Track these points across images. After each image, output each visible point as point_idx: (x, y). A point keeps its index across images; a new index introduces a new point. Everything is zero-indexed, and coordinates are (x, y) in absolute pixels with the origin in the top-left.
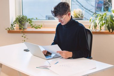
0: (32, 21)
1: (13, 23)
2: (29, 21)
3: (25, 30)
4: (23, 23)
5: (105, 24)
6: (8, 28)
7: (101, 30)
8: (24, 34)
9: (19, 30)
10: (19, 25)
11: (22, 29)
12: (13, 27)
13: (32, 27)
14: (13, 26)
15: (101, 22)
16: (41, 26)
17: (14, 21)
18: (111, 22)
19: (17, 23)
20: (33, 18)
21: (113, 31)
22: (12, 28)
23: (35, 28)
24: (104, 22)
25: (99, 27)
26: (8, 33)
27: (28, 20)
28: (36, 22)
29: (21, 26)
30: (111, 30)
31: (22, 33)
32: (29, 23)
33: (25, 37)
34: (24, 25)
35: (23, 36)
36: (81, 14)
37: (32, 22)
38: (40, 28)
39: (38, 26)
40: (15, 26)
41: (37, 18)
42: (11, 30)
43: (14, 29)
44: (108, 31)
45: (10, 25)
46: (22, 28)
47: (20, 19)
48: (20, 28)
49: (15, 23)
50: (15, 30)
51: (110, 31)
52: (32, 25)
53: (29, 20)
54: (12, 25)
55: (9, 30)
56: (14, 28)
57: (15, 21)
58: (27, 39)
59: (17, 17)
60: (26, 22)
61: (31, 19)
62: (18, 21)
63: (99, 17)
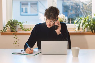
1: (6, 26)
2: (20, 25)
3: (17, 32)
5: (89, 25)
6: (1, 30)
8: (16, 36)
9: (10, 32)
10: (11, 27)
12: (5, 29)
13: (23, 30)
14: (6, 28)
16: (31, 29)
17: (6, 24)
19: (9, 26)
22: (4, 30)
24: (87, 23)
25: (83, 29)
26: (1, 35)
27: (19, 23)
28: (25, 25)
29: (13, 28)
30: (93, 31)
31: (14, 35)
32: (20, 26)
34: (15, 27)
35: (14, 37)
37: (22, 25)
39: (28, 29)
40: (7, 29)
41: (26, 22)
42: (3, 32)
43: (6, 31)
45: (3, 27)
46: (14, 30)
47: (12, 22)
48: (12, 30)
54: (4, 28)
57: (8, 24)
58: (18, 40)
59: (9, 21)
60: (18, 25)
61: (21, 23)
62: (10, 24)
63: (83, 20)
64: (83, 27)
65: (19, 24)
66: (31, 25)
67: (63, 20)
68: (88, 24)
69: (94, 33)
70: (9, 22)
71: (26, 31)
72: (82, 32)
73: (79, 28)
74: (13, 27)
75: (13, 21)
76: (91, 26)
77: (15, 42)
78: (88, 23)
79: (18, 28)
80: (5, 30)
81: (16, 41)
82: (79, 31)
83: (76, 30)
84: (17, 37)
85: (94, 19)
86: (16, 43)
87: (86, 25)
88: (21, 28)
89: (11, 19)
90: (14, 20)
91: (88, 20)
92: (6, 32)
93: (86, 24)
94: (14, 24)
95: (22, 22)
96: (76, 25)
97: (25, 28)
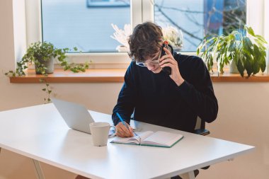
0: (66, 54)
1: (23, 60)
2: (59, 56)
3: (50, 76)
4: (45, 59)
5: (231, 58)
6: (11, 72)
7: (222, 72)
8: (48, 85)
9: (35, 76)
10: (36, 64)
11: (44, 73)
12: (22, 69)
13: (66, 69)
14: (23, 66)
15: (224, 55)
16: (87, 66)
17: (23, 56)
18: (246, 55)
19: (31, 59)
20: (67, 49)
21: (249, 75)
22: (19, 71)
23: (72, 70)
24: (228, 54)
25: (219, 67)
26: (11, 82)
27: (56, 52)
28: (73, 57)
29: (41, 66)
30: (245, 72)
31: (42, 82)
32: (59, 59)
33: (50, 92)
34: (47, 63)
35: (44, 90)
36: (176, 39)
37: (64, 57)
38: (83, 71)
39: (80, 67)
40: (25, 67)
41: (76, 49)
42: (17, 75)
43: (23, 73)
44: (239, 75)
45: (16, 64)
46: (43, 70)
47: (38, 51)
48: (39, 70)
49: (27, 61)
50: (27, 76)
51: (242, 74)
52: (64, 64)
53: (59, 52)
54: (19, 65)
55: (14, 75)
56: (24, 70)
57: (27, 55)
58: (55, 95)
59: (32, 46)
61: (63, 51)
62: (32, 54)
63: (218, 45)
64: (219, 60)
65: (56, 55)
66: (88, 56)
68: (230, 55)
69: (247, 78)
70: (32, 49)
71: (75, 72)
72: (216, 75)
74: (41, 63)
75: (41, 47)
76: (239, 60)
78: (230, 53)
80: (21, 71)
82: (211, 71)
84: (51, 88)
87: (226, 58)
88: (62, 64)
89: (37, 41)
91: (232, 43)
92: (23, 76)
93: (226, 55)
94: (43, 54)
95: (64, 50)
97: (73, 63)
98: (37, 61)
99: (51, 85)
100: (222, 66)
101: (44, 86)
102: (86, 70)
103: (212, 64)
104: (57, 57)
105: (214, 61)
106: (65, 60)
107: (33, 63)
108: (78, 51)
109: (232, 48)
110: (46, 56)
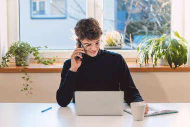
0: (39, 51)
1: (6, 55)
2: (34, 52)
3: (27, 67)
4: (24, 55)
5: (164, 54)
7: (156, 64)
8: (26, 74)
9: (15, 67)
10: (16, 58)
11: (23, 65)
12: (6, 62)
13: (39, 62)
14: (6, 60)
15: (158, 51)
16: (54, 60)
17: (6, 52)
18: (174, 52)
19: (13, 54)
20: (40, 47)
21: (176, 66)
22: (4, 63)
23: (43, 63)
24: (161, 51)
25: (154, 61)
27: (32, 49)
28: (43, 53)
29: (21, 60)
30: (173, 64)
31: (22, 72)
32: (34, 55)
33: (28, 79)
34: (25, 58)
35: (23, 78)
36: (119, 40)
37: (38, 53)
38: (52, 63)
39: (49, 61)
40: (8, 61)
41: (46, 47)
42: (2, 67)
43: (7, 65)
44: (169, 67)
45: (1, 58)
46: (22, 63)
47: (18, 48)
48: (19, 63)
49: (9, 56)
50: (10, 68)
51: (171, 66)
52: (38, 58)
53: (34, 49)
54: (4, 59)
57: (10, 51)
58: (31, 82)
59: (13, 45)
60: (29, 53)
61: (36, 49)
62: (14, 51)
63: (154, 44)
64: (154, 57)
65: (31, 52)
66: (55, 53)
67: (116, 42)
68: (163, 52)
69: (174, 68)
70: (14, 47)
71: (45, 63)
72: (152, 67)
73: (146, 58)
74: (21, 58)
75: (20, 46)
76: (169, 56)
77: (25, 87)
78: (163, 50)
79: (31, 58)
81: (27, 85)
82: (147, 63)
83: (141, 63)
84: (29, 76)
85: (174, 42)
86: (26, 89)
87: (160, 54)
88: (36, 59)
89: (17, 41)
90: (23, 44)
91: (164, 43)
92: (6, 67)
93: (159, 52)
94: (22, 51)
95: (38, 48)
96: (141, 54)
97: (43, 58)
98: (18, 56)
99: (29, 74)
100: (156, 60)
101: (23, 75)
102: (54, 63)
103: (148, 58)
104: (32, 53)
105: (150, 56)
106: (38, 55)
107: (14, 57)
108: (48, 48)
109: (164, 47)
110: (25, 53)
